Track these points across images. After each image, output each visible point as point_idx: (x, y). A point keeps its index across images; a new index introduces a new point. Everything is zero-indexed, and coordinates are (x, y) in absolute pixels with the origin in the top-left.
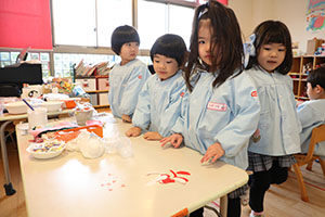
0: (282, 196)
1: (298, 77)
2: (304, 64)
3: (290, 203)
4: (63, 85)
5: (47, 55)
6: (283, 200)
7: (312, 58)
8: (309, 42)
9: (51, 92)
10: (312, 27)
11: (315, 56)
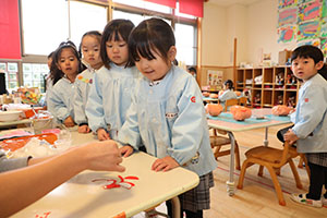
0: (250, 202)
1: (271, 86)
2: (277, 74)
3: (257, 208)
4: (28, 96)
5: (15, 65)
6: (250, 206)
7: (284, 68)
8: (280, 53)
9: (13, 102)
10: (283, 39)
11: (286, 66)
